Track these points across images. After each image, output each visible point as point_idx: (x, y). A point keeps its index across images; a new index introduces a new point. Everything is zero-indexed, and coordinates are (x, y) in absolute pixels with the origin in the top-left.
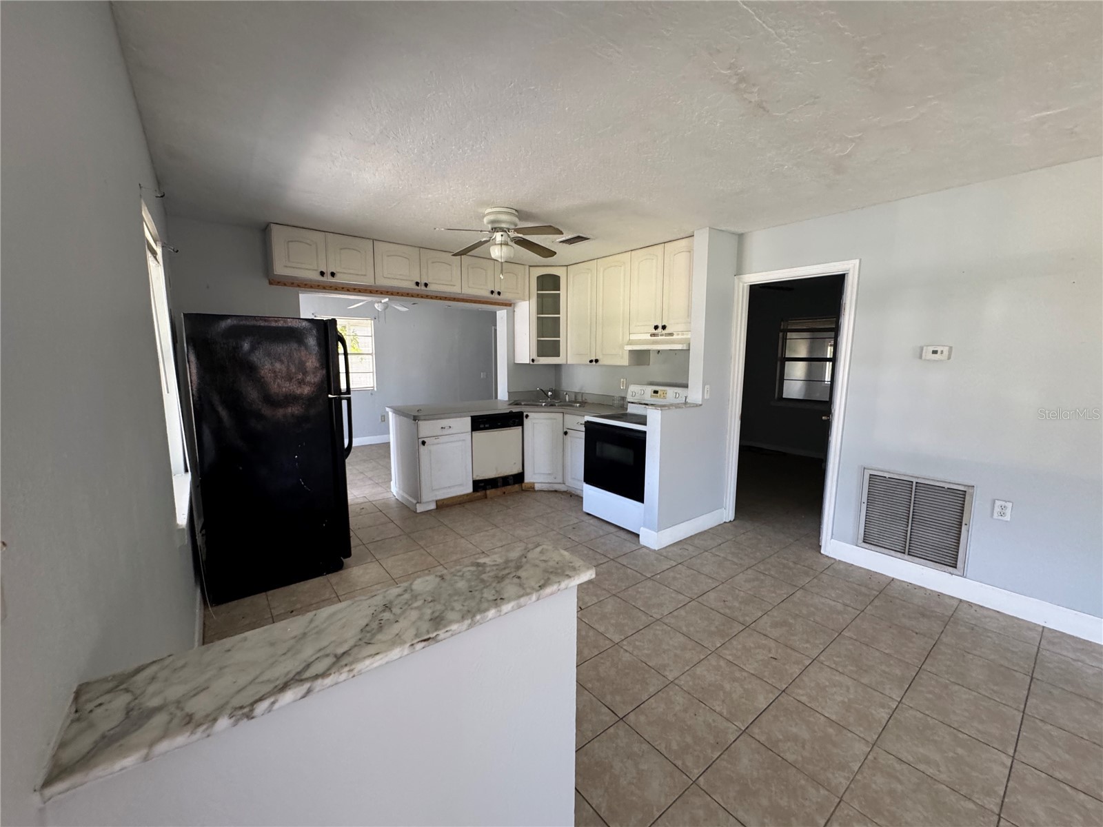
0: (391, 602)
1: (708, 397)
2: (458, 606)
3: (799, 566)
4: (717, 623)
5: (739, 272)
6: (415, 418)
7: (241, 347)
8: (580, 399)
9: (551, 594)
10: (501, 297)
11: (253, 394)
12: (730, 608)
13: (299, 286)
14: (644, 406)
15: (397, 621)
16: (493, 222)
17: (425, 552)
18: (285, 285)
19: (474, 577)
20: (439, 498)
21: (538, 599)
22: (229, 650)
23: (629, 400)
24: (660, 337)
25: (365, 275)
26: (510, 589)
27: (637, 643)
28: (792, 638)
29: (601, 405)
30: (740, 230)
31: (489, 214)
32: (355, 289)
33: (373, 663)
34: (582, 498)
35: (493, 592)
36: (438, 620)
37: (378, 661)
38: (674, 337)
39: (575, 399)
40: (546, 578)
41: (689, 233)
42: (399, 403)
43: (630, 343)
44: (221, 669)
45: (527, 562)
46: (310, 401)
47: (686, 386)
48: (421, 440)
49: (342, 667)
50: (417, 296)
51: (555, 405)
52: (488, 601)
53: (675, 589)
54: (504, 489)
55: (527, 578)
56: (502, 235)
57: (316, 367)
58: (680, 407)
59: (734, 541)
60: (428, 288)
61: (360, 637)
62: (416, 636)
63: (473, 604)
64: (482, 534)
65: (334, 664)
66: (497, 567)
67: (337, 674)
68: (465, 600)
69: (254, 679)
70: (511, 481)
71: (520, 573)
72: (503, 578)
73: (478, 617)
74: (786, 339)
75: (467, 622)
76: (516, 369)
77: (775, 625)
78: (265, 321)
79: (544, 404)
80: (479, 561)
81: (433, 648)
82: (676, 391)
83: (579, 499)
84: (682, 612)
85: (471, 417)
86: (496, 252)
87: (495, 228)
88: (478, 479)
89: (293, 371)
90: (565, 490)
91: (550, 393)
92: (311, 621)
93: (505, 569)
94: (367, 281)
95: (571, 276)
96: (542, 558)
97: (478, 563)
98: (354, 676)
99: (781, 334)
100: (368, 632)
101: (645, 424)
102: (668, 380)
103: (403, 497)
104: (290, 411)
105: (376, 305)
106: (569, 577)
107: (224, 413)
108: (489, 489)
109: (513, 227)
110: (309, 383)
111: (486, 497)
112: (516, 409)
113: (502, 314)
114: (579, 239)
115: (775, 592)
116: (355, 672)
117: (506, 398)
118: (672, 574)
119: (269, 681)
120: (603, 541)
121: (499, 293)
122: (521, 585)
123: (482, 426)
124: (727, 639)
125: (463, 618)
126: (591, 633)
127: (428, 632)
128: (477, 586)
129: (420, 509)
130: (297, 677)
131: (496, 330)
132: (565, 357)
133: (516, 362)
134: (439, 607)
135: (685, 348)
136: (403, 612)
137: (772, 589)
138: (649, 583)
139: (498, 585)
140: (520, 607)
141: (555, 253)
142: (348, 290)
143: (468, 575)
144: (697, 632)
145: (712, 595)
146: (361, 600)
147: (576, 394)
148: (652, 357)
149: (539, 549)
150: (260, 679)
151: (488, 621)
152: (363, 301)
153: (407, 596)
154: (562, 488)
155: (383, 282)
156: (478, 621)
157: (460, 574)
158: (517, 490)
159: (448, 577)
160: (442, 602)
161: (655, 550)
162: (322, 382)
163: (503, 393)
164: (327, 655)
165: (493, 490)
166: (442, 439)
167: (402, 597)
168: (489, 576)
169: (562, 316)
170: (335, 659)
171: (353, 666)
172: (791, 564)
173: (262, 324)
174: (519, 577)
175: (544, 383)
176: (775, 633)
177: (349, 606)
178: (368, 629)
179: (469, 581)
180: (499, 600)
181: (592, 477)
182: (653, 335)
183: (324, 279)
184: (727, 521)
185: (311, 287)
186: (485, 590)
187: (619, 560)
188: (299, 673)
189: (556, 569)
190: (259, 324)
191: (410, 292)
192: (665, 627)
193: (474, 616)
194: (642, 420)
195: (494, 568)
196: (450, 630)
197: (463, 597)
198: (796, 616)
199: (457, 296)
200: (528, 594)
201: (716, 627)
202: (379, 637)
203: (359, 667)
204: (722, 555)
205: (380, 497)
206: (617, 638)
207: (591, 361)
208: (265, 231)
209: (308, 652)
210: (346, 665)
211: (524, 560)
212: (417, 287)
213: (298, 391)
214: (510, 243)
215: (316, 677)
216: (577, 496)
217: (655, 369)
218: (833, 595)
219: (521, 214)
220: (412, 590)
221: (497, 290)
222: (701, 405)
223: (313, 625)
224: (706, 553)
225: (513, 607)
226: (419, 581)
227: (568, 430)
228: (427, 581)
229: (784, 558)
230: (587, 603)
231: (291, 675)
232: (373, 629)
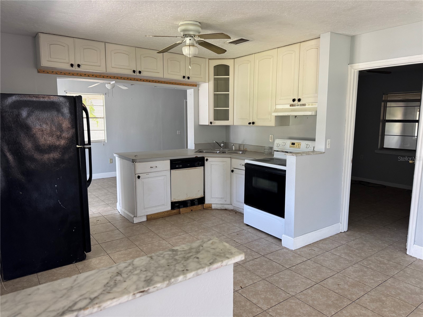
0: (121, 271)
1: (329, 148)
2: (160, 274)
3: (391, 262)
4: (333, 299)
5: (352, 61)
6: (133, 161)
7: (21, 114)
8: (242, 148)
9: (217, 268)
10: (190, 80)
11: (28, 145)
12: (341, 289)
13: (56, 73)
14: (285, 153)
15: (125, 281)
16: (184, 31)
17: (139, 250)
18: (48, 73)
19: (171, 258)
20: (149, 213)
21: (209, 271)
22: (30, 295)
23: (275, 149)
24: (296, 107)
25: (100, 66)
26: (192, 264)
27: (278, 311)
28: (384, 310)
29: (256, 153)
30: (353, 34)
31: (181, 26)
32: (93, 75)
33: (111, 303)
34: (243, 214)
35: (182, 266)
36: (149, 281)
37: (115, 302)
38: (306, 106)
39: (239, 148)
40: (214, 259)
41: (317, 36)
42: (122, 151)
43: (276, 111)
44: (27, 304)
45: (203, 249)
46: (65, 149)
47: (314, 140)
48: (137, 175)
49: (94, 304)
50: (134, 79)
51: (225, 153)
52: (178, 271)
53: (305, 276)
54: (192, 208)
55: (202, 259)
56: (190, 40)
57: (69, 127)
58: (309, 154)
59: (347, 245)
60: (141, 75)
61: (104, 289)
62: (137, 289)
63: (170, 273)
64: (177, 237)
65: (90, 303)
66: (184, 252)
67: (92, 308)
68: (165, 270)
69: (46, 310)
70: (196, 203)
71: (198, 256)
72: (188, 258)
73: (173, 280)
74: (386, 107)
75: (166, 282)
76: (200, 128)
77: (372, 301)
78: (37, 97)
79: (218, 152)
80: (174, 248)
81: (146, 297)
82: (307, 143)
83: (241, 215)
84: (310, 291)
85: (170, 160)
86: (186, 51)
87: (186, 35)
88: (174, 201)
89: (54, 130)
90: (232, 208)
91: (222, 145)
92: (75, 280)
93: (189, 253)
94: (101, 70)
95: (237, 66)
96: (212, 247)
97: (173, 249)
98: (101, 310)
99: (383, 104)
100: (109, 287)
101: (285, 166)
102: (302, 136)
103: (124, 212)
104: (52, 156)
105: (107, 85)
106: (228, 258)
107: (10, 157)
108: (182, 208)
109: (198, 34)
110: (65, 138)
111: (179, 213)
112: (200, 155)
113: (190, 92)
114: (242, 40)
115: (373, 279)
116: (102, 307)
117: (193, 148)
118: (303, 266)
119: (54, 311)
120: (257, 243)
121: (189, 78)
122: (198, 262)
123: (177, 166)
124: (339, 310)
125: (164, 280)
126: (248, 304)
127: (143, 287)
128: (172, 262)
129: (136, 221)
130: (70, 309)
131: (186, 102)
132: (232, 120)
133: (199, 124)
134: (149, 274)
135: (313, 114)
136: (129, 277)
137: (372, 277)
138: (288, 272)
139: (185, 262)
140: (198, 275)
141: (226, 51)
142: (89, 76)
143: (167, 256)
144: (319, 305)
145: (330, 281)
146: (103, 270)
147: (240, 145)
148: (291, 120)
149: (211, 242)
150: (49, 310)
151: (179, 283)
152: (97, 83)
153: (130, 268)
154: (230, 207)
155: (112, 70)
156: (173, 282)
157: (162, 256)
158: (200, 209)
159: (155, 258)
160: (152, 271)
161: (292, 250)
162: (72, 137)
163: (191, 145)
164: (86, 298)
165: (185, 208)
166: (151, 175)
167: (127, 268)
168: (180, 257)
169: (231, 93)
170: (90, 301)
171: (100, 305)
172: (386, 261)
173: (35, 99)
174: (198, 258)
175: (218, 138)
176: (373, 306)
177: (97, 273)
178: (108, 285)
179: (167, 259)
180: (185, 271)
181: (249, 200)
182: (292, 105)
183: (73, 69)
184: (343, 231)
185: (65, 74)
186: (177, 265)
187: (268, 256)
188: (70, 307)
189: (220, 253)
190: (32, 100)
191: (129, 77)
192: (298, 300)
193: (170, 279)
194: (283, 163)
195: (183, 252)
196: (156, 287)
197: (164, 269)
198: (387, 296)
199: (160, 80)
200: (203, 268)
201: (332, 302)
202: (115, 289)
203: (104, 305)
204: (338, 254)
205: (110, 213)
206: (265, 307)
207: (250, 123)
208: (35, 37)
209: (75, 296)
210: (97, 304)
211: (201, 248)
212: (134, 74)
213: (58, 143)
214: (196, 44)
215: (80, 309)
216: (240, 213)
217: (293, 129)
218: (414, 282)
219: (203, 25)
220: (133, 265)
221: (187, 76)
222: (324, 153)
223: (76, 283)
224: (327, 253)
225: (193, 275)
226: (137, 259)
227: (234, 169)
228: (142, 260)
229: (381, 257)
230: (246, 284)
231: (66, 308)
232: (111, 285)
